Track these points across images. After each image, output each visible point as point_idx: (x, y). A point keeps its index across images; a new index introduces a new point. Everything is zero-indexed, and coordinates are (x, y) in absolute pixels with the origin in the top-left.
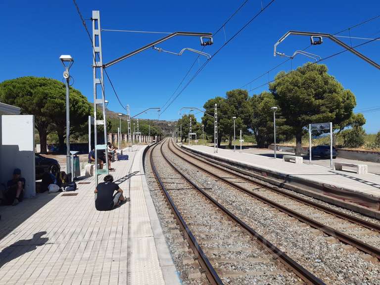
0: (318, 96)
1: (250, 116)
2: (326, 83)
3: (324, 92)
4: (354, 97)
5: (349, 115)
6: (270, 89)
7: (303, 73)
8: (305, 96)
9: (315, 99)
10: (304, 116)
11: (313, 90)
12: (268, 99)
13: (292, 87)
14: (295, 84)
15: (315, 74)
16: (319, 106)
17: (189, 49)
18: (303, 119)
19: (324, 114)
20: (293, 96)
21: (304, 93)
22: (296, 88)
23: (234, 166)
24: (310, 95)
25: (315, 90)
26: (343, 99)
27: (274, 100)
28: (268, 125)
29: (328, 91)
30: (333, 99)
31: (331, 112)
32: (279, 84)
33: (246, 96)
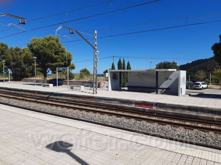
0: (56, 53)
1: (10, 60)
2: (60, 47)
3: (59, 52)
4: (72, 55)
5: (69, 64)
6: (28, 46)
7: (48, 40)
8: (50, 53)
9: (55, 55)
10: (49, 63)
11: (53, 50)
12: (28, 52)
13: (42, 47)
14: (44, 45)
15: (54, 42)
16: (56, 59)
17: (13, 24)
18: (49, 65)
19: (59, 63)
20: (43, 52)
21: (49, 51)
22: (45, 47)
23: (12, 91)
24: (52, 53)
25: (55, 50)
26: (67, 56)
27: (32, 53)
28: (21, 67)
29: (60, 51)
30: (63, 55)
31: (62, 62)
32: (34, 44)
33: (7, 47)
